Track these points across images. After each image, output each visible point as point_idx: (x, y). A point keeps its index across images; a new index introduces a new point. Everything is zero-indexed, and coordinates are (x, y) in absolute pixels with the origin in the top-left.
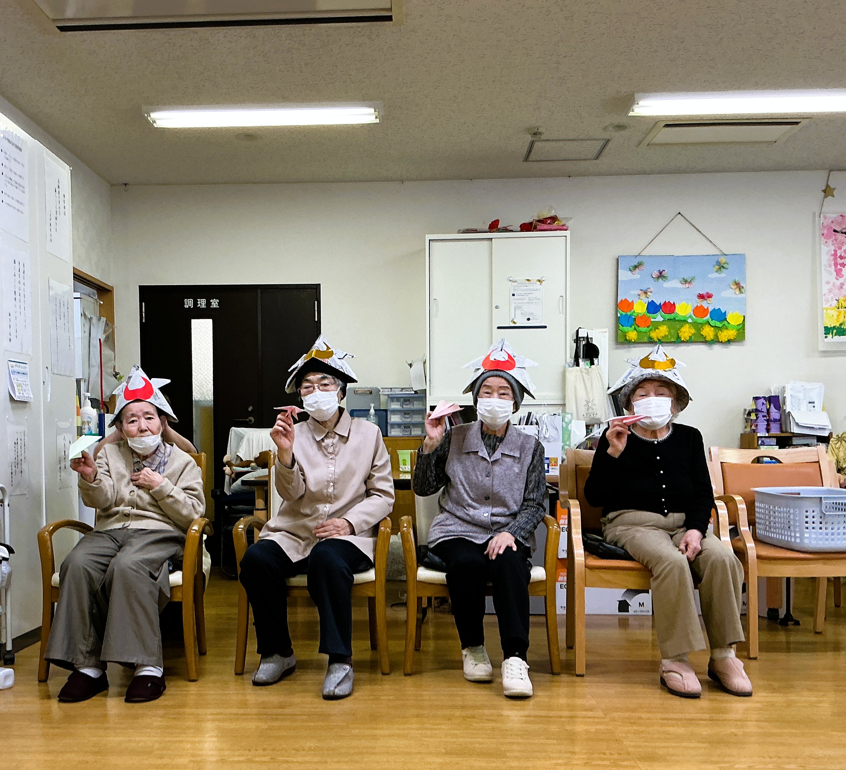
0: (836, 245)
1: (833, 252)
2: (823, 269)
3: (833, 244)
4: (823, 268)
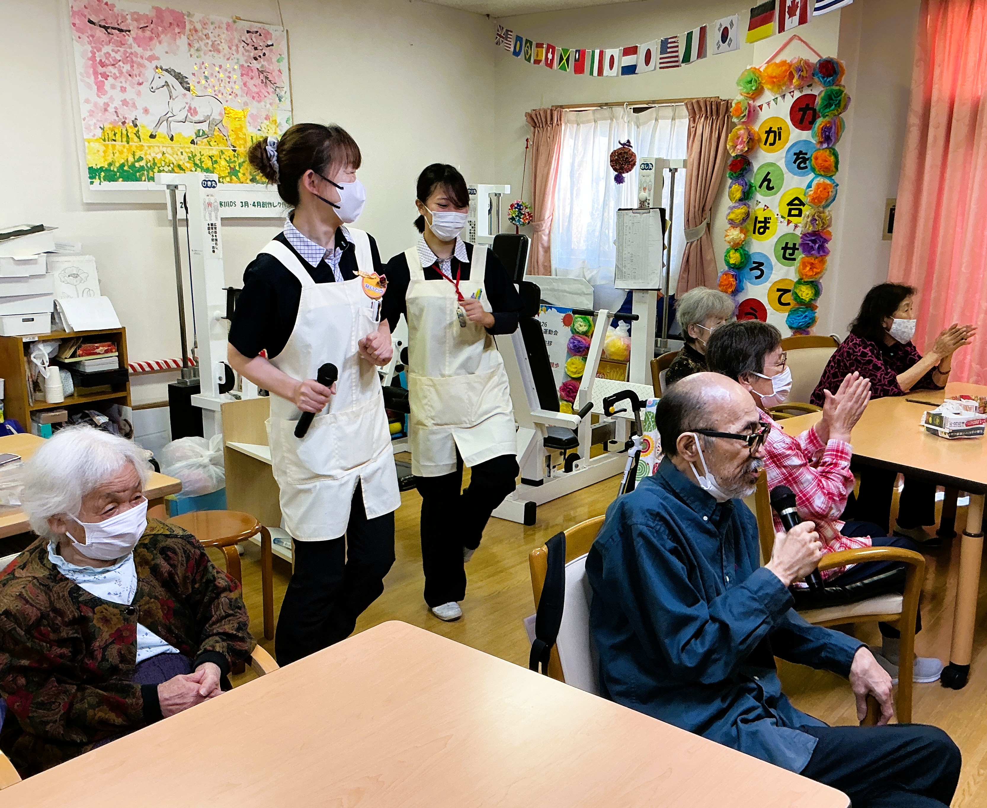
0: (94, 45)
1: (90, 55)
2: (79, 80)
3: (90, 43)
4: (79, 77)
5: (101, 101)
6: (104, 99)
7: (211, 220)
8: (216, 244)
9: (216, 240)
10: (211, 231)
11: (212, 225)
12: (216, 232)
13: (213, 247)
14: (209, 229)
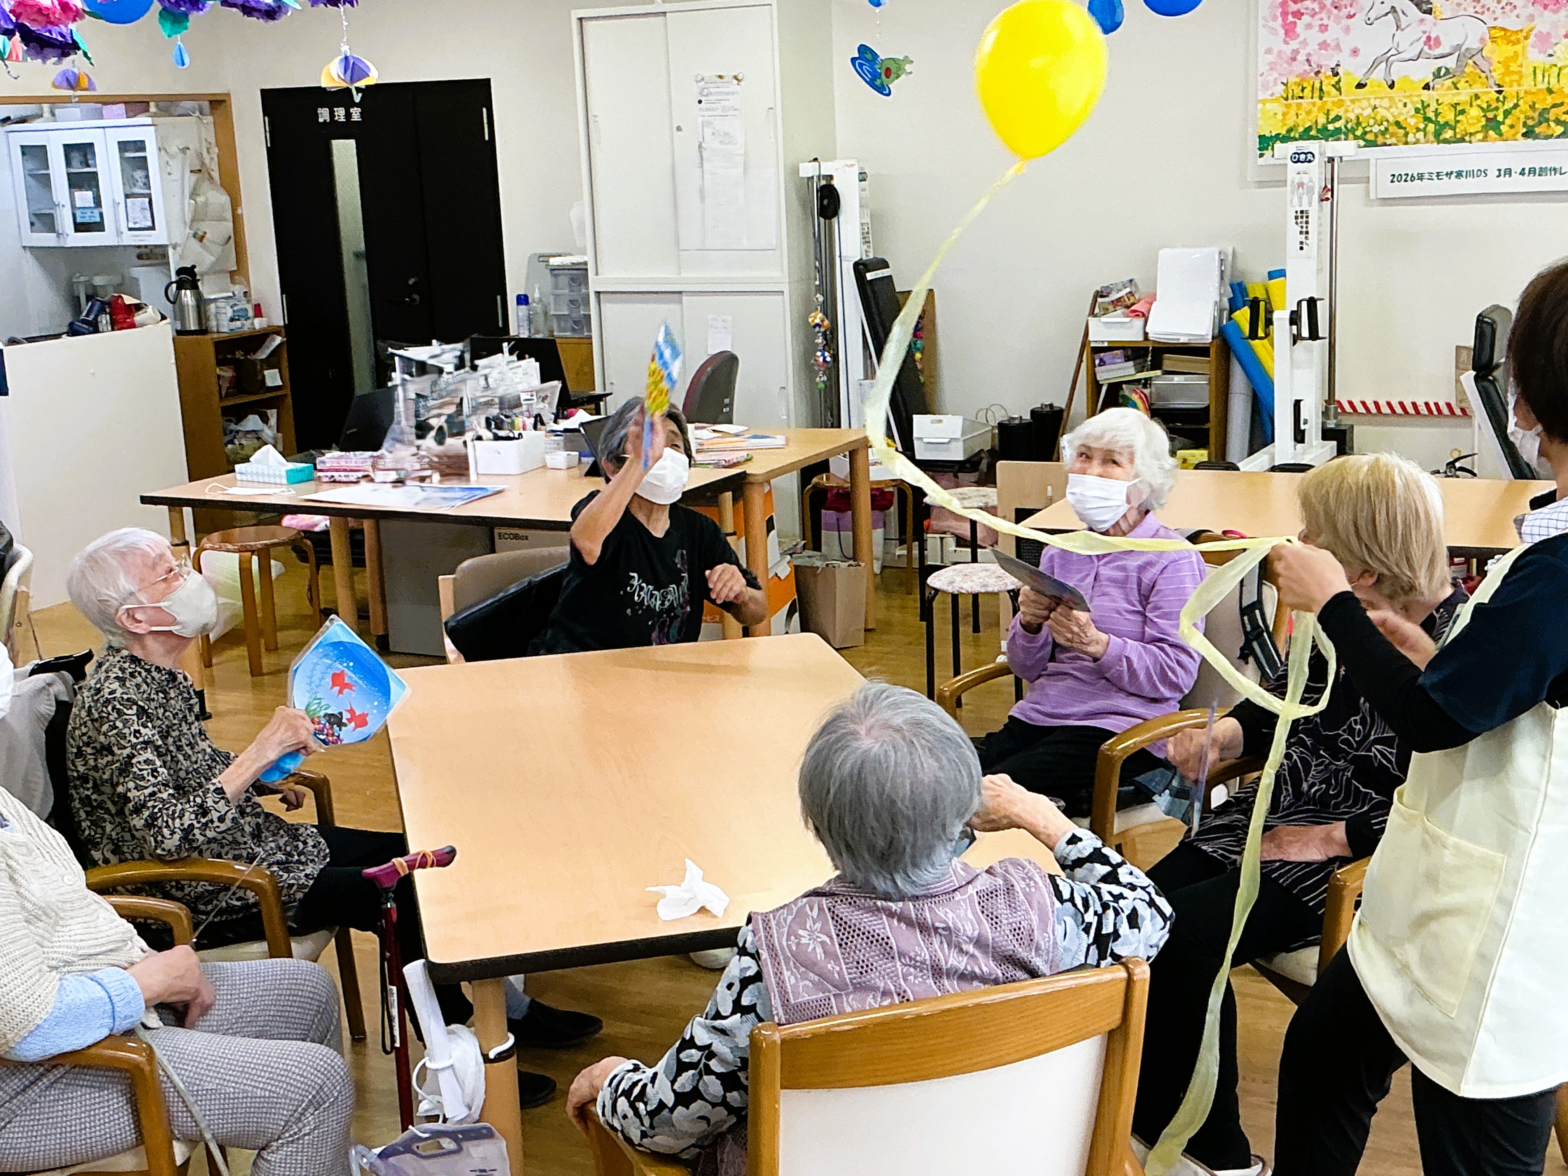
2: (1260, 26)
4: (1261, 22)
5: (1288, 50)
6: (1294, 44)
7: (1300, 205)
9: (1307, 233)
10: (1299, 220)
11: (1302, 212)
12: (1307, 222)
13: (1302, 243)
14: (1296, 218)
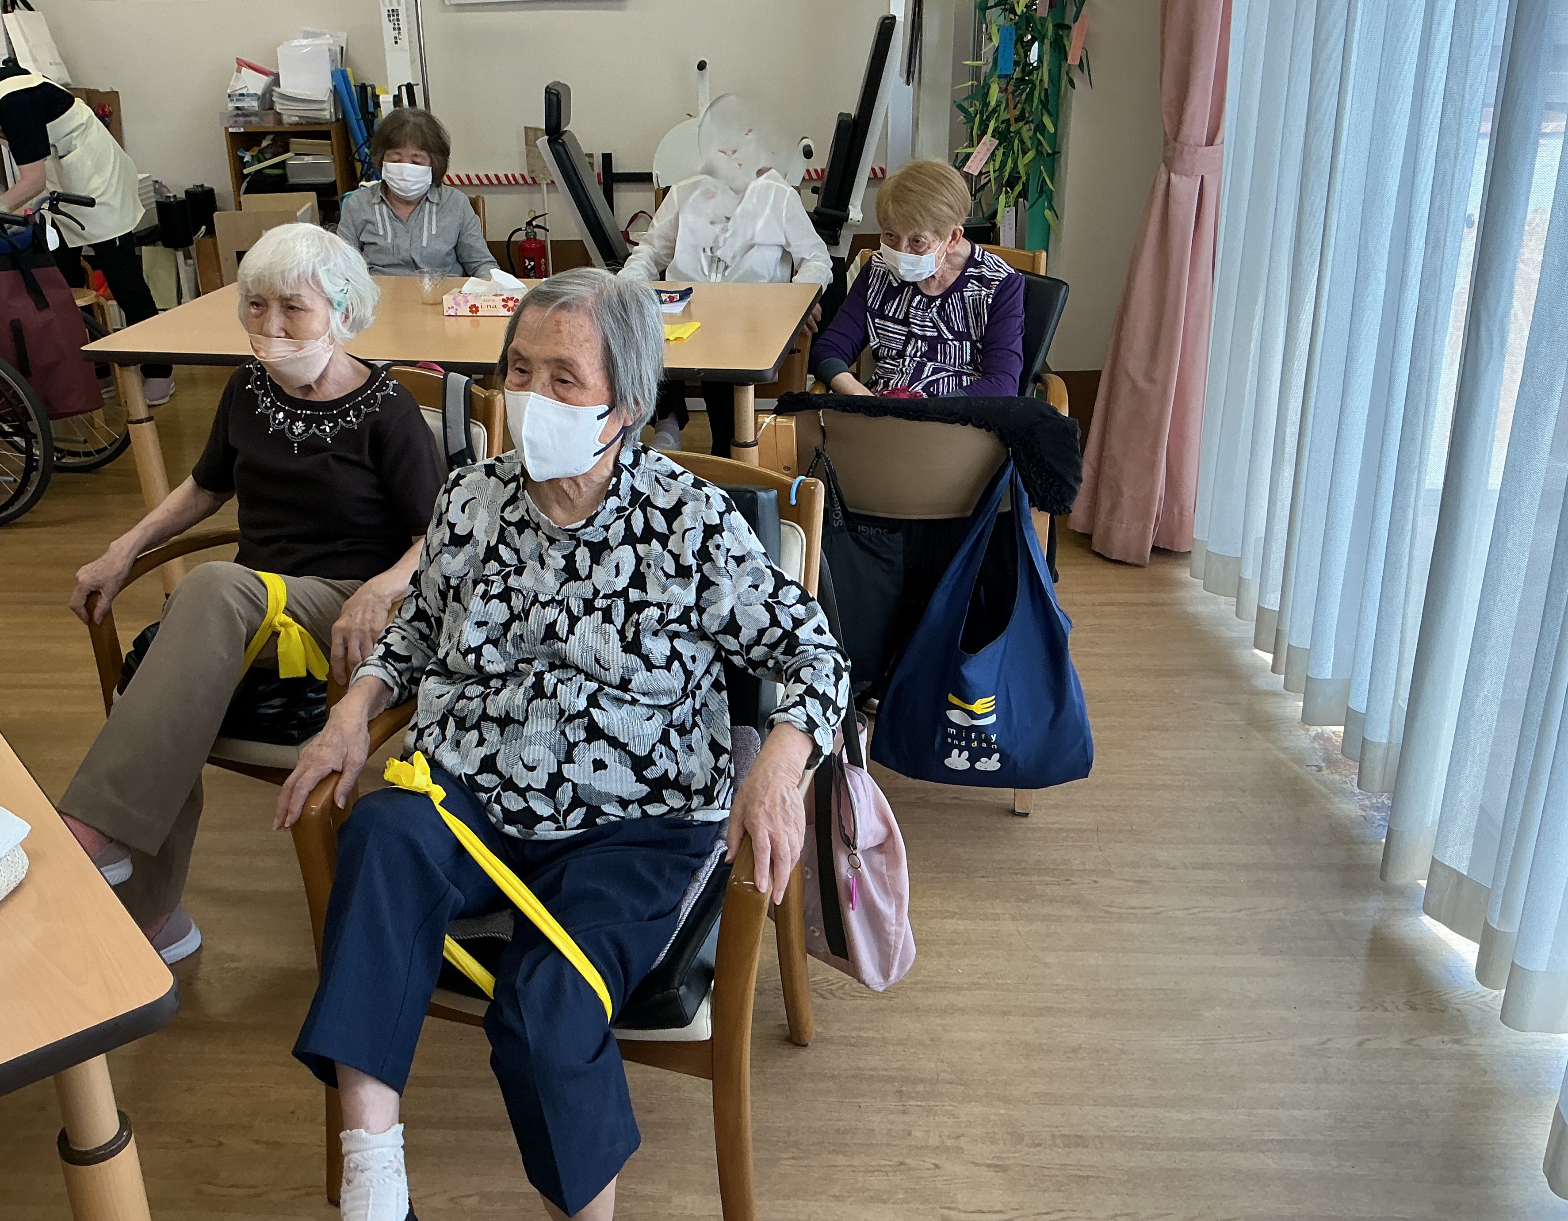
7: (391, 5)
8: (399, 33)
9: (399, 29)
10: (392, 18)
11: (393, 11)
12: (398, 20)
13: (396, 38)
14: (389, 16)
